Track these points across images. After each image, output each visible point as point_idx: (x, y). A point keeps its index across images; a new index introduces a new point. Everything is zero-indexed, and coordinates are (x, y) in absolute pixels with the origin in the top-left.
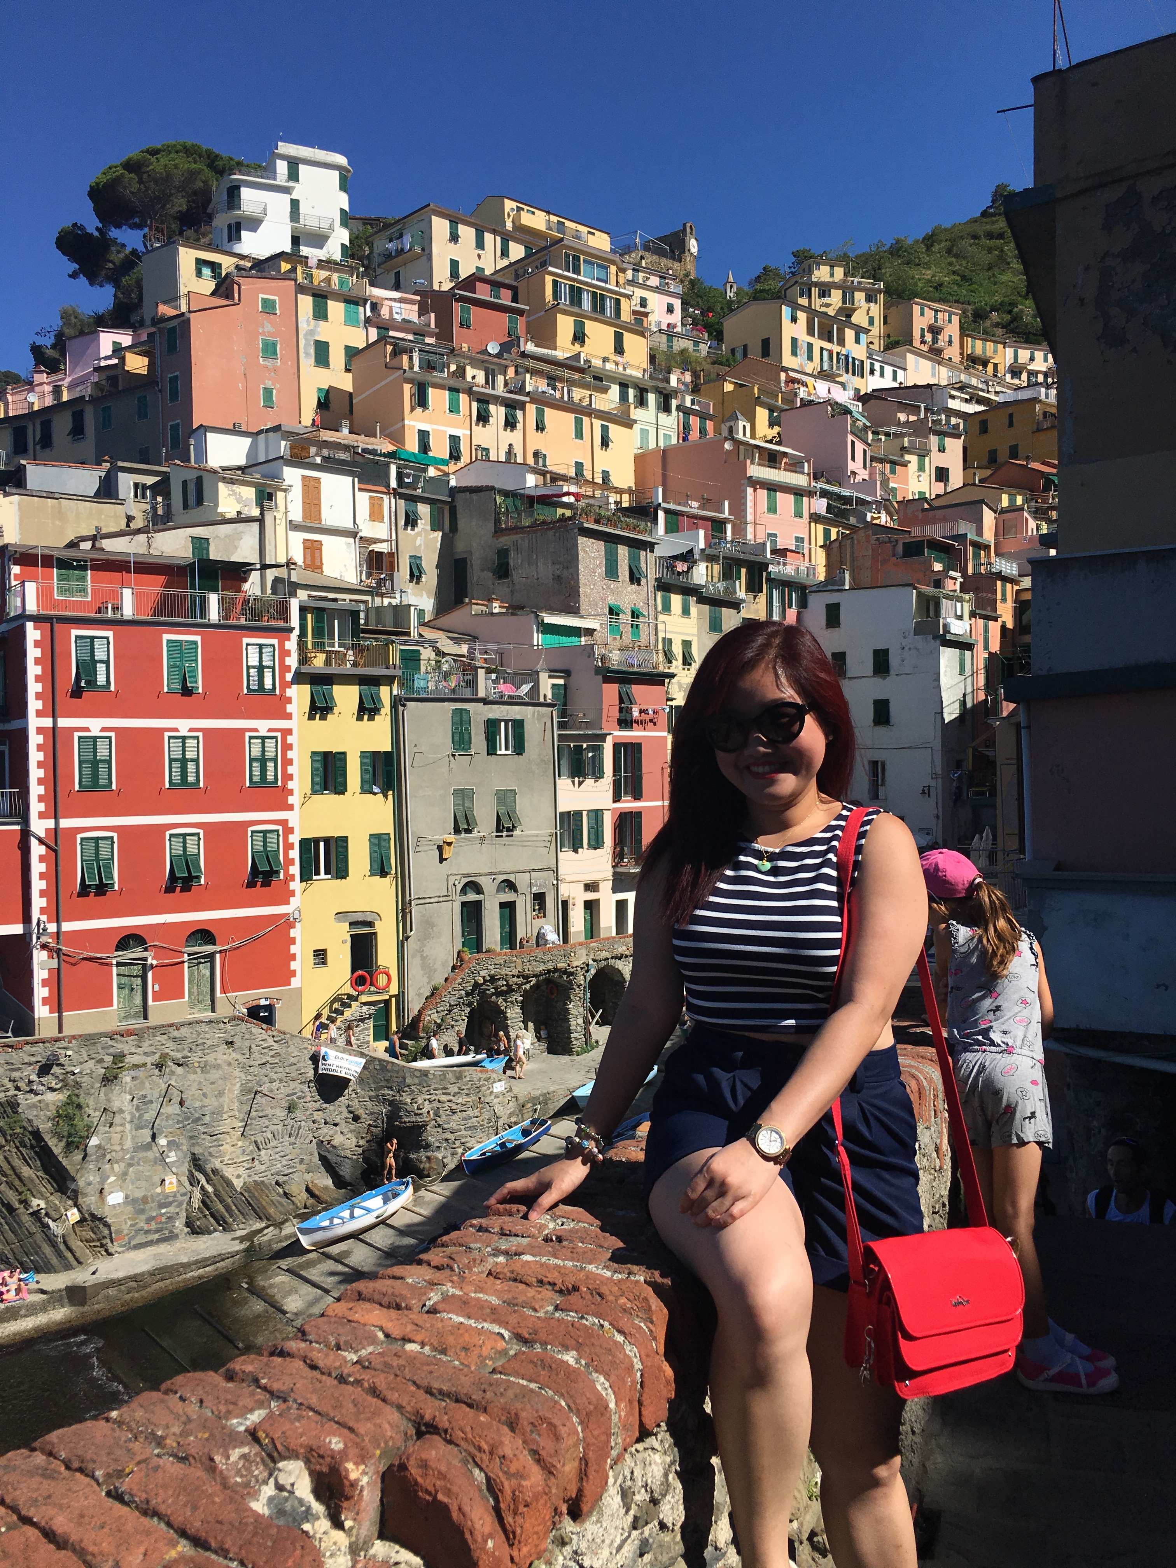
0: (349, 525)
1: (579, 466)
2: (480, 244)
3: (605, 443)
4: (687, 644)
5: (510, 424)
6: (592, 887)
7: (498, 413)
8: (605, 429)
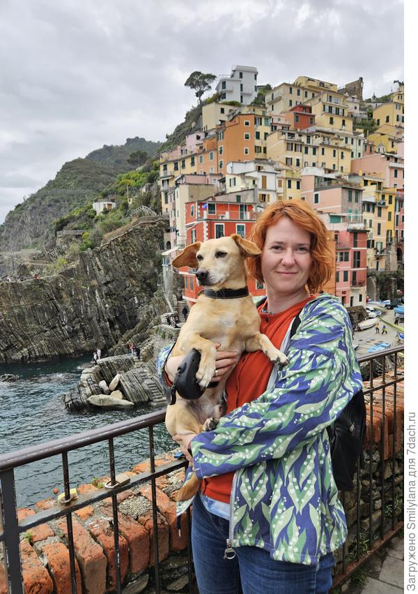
0: (274, 189)
1: (334, 165)
2: (299, 94)
3: (342, 157)
4: (371, 221)
5: (314, 153)
6: (344, 293)
7: (310, 150)
8: (342, 153)
